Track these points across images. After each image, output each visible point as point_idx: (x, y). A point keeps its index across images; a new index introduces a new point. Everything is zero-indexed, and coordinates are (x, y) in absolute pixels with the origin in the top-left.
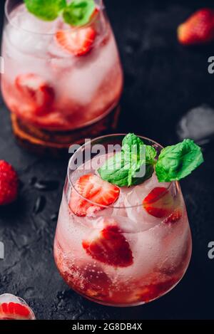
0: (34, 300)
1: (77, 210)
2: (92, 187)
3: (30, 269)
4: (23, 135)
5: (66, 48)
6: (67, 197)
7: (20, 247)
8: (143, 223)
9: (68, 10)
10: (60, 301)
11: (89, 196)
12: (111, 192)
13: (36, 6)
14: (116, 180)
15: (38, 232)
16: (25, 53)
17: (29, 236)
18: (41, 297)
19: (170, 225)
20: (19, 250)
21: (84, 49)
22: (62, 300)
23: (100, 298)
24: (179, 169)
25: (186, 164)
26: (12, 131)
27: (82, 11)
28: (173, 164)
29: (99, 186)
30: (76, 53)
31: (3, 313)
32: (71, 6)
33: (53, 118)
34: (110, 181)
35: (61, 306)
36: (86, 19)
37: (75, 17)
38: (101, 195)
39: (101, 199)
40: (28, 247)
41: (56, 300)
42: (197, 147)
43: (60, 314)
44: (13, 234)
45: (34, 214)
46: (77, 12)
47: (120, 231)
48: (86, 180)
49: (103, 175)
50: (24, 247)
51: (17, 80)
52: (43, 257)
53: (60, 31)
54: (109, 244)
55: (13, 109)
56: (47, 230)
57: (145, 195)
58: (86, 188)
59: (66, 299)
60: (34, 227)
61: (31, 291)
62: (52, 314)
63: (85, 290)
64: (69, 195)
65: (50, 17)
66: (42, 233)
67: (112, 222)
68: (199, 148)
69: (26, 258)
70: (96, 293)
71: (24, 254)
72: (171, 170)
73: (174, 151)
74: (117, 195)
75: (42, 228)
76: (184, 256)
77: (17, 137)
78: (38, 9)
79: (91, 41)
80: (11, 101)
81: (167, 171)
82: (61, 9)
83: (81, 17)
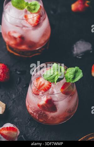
0: (18, 122)
1: (36, 93)
2: (41, 83)
3: (16, 109)
4: (11, 51)
5: (29, 23)
6: (31, 87)
7: (12, 99)
8: (61, 97)
9: (29, 6)
10: (28, 122)
11: (40, 87)
12: (48, 85)
13: (16, 4)
14: (50, 80)
15: (19, 93)
16: (12, 24)
17: (15, 94)
18: (21, 120)
19: (71, 97)
20: (11, 101)
21: (36, 24)
22: (29, 122)
23: (44, 122)
24: (74, 78)
25: (76, 76)
26: (6, 49)
27: (35, 7)
28: (72, 76)
29: (44, 82)
30: (33, 25)
31: (7, 131)
32: (30, 5)
33: (24, 47)
34: (48, 80)
35: (29, 124)
36: (37, 10)
37: (32, 9)
38: (45, 86)
39: (44, 88)
40: (15, 99)
41: (27, 122)
42: (81, 70)
43: (29, 127)
44: (8, 93)
45: (17, 85)
46: (33, 7)
47: (52, 101)
48: (39, 80)
49: (45, 78)
50: (13, 99)
51: (9, 33)
52: (21, 104)
53: (26, 15)
54: (48, 106)
55: (7, 42)
56: (22, 92)
57: (61, 86)
58: (39, 83)
59: (31, 121)
60: (17, 91)
61: (17, 118)
62: (26, 128)
63: (38, 119)
64: (32, 87)
65: (22, 8)
66: (21, 93)
67: (49, 97)
68: (81, 71)
69: (14, 104)
70: (42, 120)
71: (13, 103)
72: (71, 78)
73: (72, 71)
74: (50, 86)
75: (20, 91)
76: (75, 106)
77: (9, 52)
78: (17, 5)
79: (39, 20)
80: (6, 39)
81: (70, 79)
82: (26, 6)
83: (34, 9)
